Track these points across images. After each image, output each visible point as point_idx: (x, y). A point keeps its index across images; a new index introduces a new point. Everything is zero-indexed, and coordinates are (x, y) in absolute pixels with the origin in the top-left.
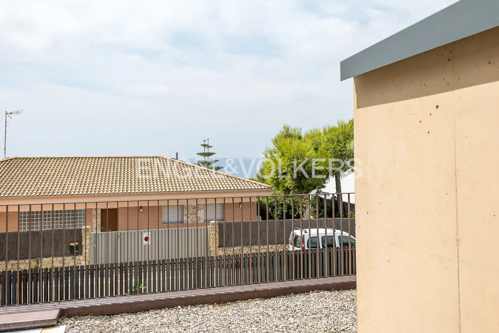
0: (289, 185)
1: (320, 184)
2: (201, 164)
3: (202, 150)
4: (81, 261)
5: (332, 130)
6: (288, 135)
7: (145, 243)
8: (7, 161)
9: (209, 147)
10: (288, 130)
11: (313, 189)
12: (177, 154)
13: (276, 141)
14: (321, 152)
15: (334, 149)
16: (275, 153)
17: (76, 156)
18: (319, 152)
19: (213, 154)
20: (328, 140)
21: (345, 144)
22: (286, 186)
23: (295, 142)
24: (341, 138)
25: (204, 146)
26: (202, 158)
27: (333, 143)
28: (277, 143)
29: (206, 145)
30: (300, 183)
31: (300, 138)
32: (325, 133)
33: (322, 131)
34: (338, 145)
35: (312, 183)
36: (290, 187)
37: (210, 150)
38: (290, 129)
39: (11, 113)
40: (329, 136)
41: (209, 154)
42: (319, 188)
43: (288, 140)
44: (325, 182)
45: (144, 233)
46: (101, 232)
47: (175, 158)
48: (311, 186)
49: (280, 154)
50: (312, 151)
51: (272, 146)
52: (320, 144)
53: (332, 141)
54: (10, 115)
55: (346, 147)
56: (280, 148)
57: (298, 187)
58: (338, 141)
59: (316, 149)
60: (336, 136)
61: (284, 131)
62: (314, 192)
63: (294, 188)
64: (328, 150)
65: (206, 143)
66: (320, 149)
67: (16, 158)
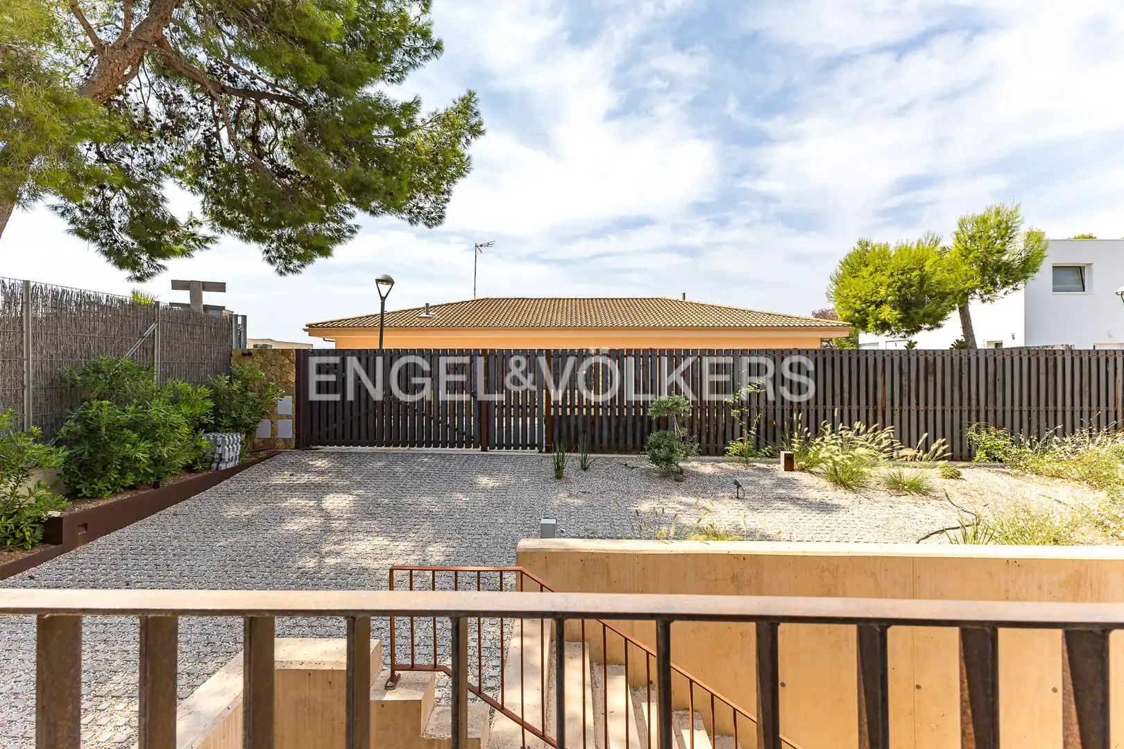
39: (481, 246)
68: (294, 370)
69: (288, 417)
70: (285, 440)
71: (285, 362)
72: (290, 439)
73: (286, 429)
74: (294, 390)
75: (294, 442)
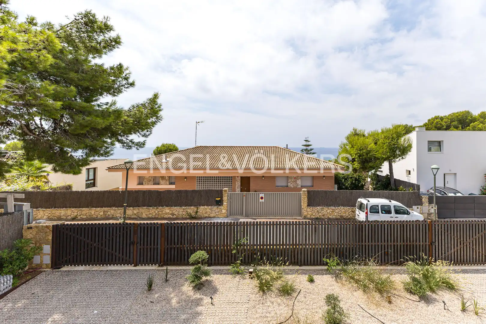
0: (356, 167)
1: (378, 167)
2: (304, 151)
3: (305, 143)
4: (222, 209)
5: (388, 131)
6: (356, 134)
7: (261, 200)
8: (196, 148)
9: (309, 141)
10: (356, 131)
11: (373, 170)
12: (287, 145)
13: (348, 138)
14: (379, 145)
15: (389, 143)
16: (347, 146)
17: (231, 146)
18: (378, 146)
19: (311, 145)
20: (385, 137)
21: (397, 140)
22: (354, 167)
23: (361, 138)
24: (394, 136)
25: (306, 141)
26: (305, 148)
27: (389, 140)
28: (348, 139)
29: (307, 140)
30: (364, 165)
31: (364, 136)
32: (383, 132)
33: (380, 131)
34: (392, 141)
35: (373, 165)
36: (357, 168)
37: (309, 143)
38: (357, 130)
39: (199, 122)
40: (385, 135)
41: (308, 146)
42: (377, 169)
43: (356, 137)
44: (381, 165)
45: (260, 194)
46: (241, 192)
47: (286, 148)
48: (372, 167)
49: (350, 146)
50: (373, 144)
51: (345, 141)
52: (379, 140)
53: (388, 138)
54: (198, 123)
55: (398, 142)
56: (350, 142)
57: (362, 168)
58: (392, 138)
59: (376, 143)
60: (391, 135)
61: (353, 132)
62: (373, 171)
63: (359, 169)
64: (384, 144)
65: (307, 139)
66: (378, 143)
67: (201, 146)
68: (51, 234)
69: (49, 254)
70: (46, 264)
71: (47, 231)
72: (49, 264)
73: (47, 260)
74: (51, 243)
75: (50, 265)
